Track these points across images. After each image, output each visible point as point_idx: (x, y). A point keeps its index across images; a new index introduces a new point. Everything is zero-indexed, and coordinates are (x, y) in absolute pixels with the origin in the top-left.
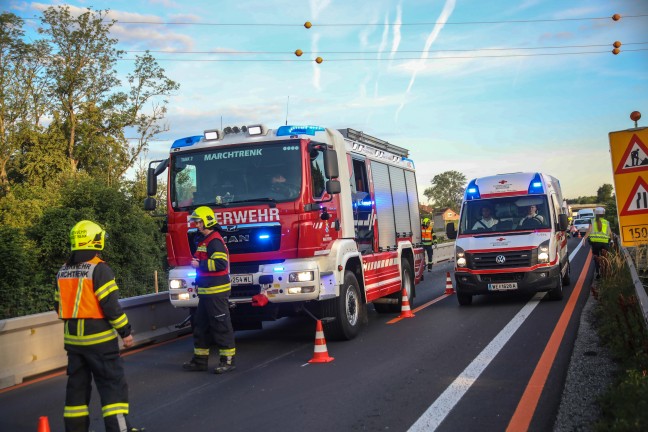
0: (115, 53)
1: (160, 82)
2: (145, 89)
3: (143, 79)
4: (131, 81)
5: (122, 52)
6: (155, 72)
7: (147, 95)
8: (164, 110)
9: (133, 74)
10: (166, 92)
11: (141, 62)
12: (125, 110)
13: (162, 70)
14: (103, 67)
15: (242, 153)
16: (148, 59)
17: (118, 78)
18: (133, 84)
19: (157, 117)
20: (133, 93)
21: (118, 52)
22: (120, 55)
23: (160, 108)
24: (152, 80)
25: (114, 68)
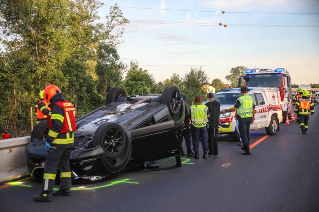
0: (100, 4)
1: (121, 19)
2: (114, 22)
3: (113, 17)
4: (107, 18)
5: (103, 4)
6: (119, 14)
7: (114, 25)
8: (122, 33)
9: (109, 15)
10: (123, 24)
11: (112, 9)
12: (104, 32)
13: (122, 13)
14: (92, 10)
15: (266, 76)
16: (116, 8)
17: (99, 16)
18: (108, 20)
19: (119, 36)
20: (108, 24)
21: (102, 4)
22: (102, 5)
23: (120, 32)
24: (117, 18)
25: (97, 10)
